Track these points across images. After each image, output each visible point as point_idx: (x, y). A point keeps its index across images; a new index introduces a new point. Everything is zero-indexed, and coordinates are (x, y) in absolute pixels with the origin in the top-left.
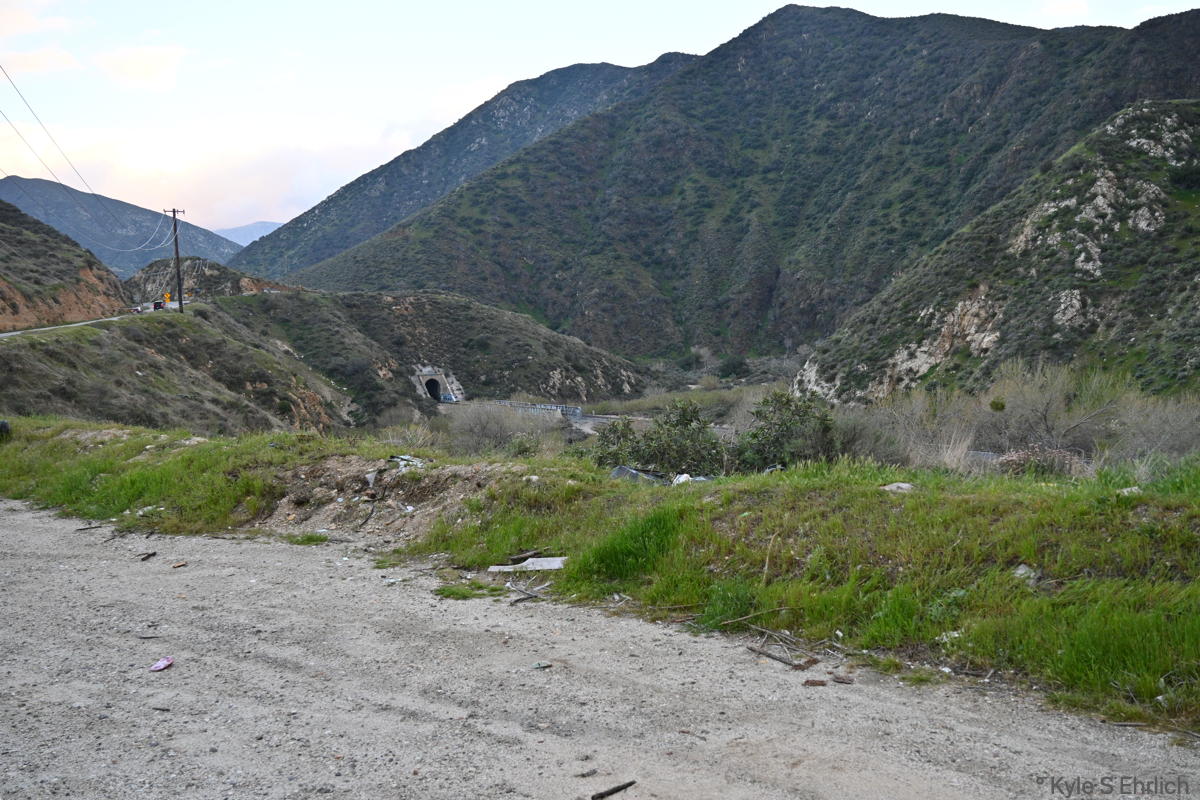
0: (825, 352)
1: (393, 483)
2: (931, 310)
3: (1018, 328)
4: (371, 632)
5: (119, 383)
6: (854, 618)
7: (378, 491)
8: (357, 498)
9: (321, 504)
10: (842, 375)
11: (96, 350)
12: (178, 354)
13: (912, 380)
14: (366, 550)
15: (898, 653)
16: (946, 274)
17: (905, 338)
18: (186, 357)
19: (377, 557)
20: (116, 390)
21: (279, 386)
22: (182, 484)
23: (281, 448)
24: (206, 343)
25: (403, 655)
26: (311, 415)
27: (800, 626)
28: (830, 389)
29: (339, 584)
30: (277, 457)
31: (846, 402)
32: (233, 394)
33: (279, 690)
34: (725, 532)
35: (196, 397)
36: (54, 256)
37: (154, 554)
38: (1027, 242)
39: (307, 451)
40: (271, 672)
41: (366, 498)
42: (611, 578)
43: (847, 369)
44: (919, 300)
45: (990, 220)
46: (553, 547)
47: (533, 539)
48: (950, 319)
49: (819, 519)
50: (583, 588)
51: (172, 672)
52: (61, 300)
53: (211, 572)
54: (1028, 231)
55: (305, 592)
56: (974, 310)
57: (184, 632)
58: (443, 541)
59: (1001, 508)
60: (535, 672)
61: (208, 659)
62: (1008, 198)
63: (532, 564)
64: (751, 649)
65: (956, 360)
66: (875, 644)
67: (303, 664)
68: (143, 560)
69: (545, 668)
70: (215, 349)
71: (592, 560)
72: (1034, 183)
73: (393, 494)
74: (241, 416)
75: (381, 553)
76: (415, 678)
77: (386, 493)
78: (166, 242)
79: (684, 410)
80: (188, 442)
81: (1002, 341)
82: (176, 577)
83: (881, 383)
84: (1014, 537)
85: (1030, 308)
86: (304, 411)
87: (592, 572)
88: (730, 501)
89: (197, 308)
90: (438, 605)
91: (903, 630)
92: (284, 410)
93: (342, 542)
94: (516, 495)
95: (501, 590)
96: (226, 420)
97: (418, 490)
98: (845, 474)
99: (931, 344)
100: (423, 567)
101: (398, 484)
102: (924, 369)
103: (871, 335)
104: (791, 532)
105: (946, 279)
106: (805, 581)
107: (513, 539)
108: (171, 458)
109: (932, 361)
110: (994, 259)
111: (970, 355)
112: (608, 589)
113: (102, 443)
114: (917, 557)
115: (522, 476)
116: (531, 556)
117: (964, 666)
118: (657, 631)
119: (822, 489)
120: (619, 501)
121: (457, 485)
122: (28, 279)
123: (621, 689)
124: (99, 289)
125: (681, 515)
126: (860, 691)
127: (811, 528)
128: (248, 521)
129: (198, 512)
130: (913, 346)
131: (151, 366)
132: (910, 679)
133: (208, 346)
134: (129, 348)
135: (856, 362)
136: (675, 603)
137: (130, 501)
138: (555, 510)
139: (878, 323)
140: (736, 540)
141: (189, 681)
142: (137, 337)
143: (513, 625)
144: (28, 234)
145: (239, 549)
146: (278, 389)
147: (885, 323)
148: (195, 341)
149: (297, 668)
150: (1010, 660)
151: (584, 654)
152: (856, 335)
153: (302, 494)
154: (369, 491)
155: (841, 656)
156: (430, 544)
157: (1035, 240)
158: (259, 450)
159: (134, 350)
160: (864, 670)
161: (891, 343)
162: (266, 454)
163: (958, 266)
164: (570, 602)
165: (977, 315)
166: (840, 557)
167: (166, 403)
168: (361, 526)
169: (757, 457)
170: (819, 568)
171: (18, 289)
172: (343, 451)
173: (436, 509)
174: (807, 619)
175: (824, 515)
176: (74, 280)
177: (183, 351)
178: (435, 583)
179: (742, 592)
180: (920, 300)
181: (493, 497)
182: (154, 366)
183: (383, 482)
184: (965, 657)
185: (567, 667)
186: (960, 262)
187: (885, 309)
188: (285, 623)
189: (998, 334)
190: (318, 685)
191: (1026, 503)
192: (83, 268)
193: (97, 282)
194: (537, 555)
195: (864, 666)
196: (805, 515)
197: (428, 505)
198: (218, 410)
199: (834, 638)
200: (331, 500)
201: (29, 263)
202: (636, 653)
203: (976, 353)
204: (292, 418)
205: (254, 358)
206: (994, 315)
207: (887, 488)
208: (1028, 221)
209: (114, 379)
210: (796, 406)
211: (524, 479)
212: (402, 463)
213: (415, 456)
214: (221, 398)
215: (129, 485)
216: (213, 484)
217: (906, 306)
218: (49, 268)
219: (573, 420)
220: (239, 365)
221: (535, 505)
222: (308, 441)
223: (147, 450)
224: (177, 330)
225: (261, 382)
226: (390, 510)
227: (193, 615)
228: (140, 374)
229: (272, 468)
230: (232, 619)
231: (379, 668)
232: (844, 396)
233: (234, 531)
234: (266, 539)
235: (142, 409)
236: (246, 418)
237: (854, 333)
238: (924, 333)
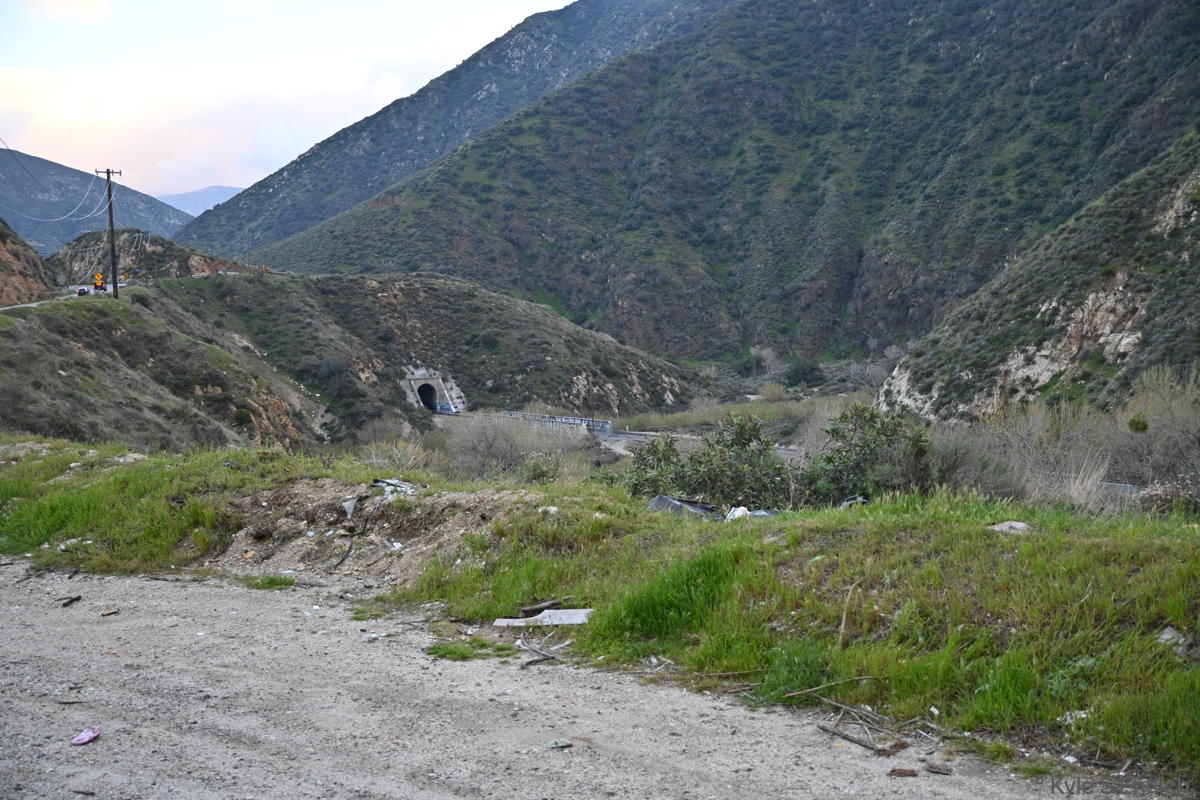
0: (919, 355)
1: (377, 513)
2: (1054, 304)
3: (1165, 327)
4: (346, 699)
5: (37, 385)
6: (953, 692)
7: (357, 523)
8: (331, 532)
9: (287, 538)
10: (939, 384)
11: (10, 344)
12: (112, 350)
13: (1029, 392)
14: (341, 597)
15: (1008, 736)
16: (1074, 258)
17: (1021, 338)
18: (121, 353)
19: (356, 606)
20: (33, 394)
21: (236, 391)
22: (115, 511)
23: (239, 468)
24: (146, 336)
25: (386, 729)
26: (275, 427)
27: (885, 700)
28: (925, 402)
29: (308, 638)
30: (233, 479)
31: (945, 418)
32: (179, 400)
33: (232, 771)
34: (792, 580)
35: (133, 403)
37: (78, 599)
38: (1177, 218)
39: (270, 472)
40: (221, 748)
41: (343, 532)
42: (648, 636)
43: (946, 377)
44: (1039, 291)
45: (1131, 191)
46: (575, 596)
47: (549, 586)
48: (1078, 315)
49: (910, 565)
50: (612, 649)
51: (98, 746)
53: (149, 621)
54: (1179, 204)
55: (265, 648)
56: (1110, 304)
57: (114, 697)
58: (438, 587)
59: (1142, 555)
60: (551, 753)
61: (144, 732)
62: (1155, 163)
63: (548, 617)
64: (824, 729)
65: (1086, 368)
66: (979, 725)
67: (262, 738)
68: (65, 605)
69: (563, 747)
70: (157, 344)
71: (624, 613)
72: (1188, 144)
73: (377, 528)
74: (188, 428)
75: (360, 601)
76: (401, 759)
77: (368, 526)
78: (98, 211)
79: (741, 427)
80: (122, 460)
81: (1144, 343)
82: (105, 627)
83: (990, 395)
84: (1158, 592)
85: (1181, 302)
86: (266, 422)
87: (623, 629)
88: (798, 542)
89: (136, 292)
90: (431, 667)
91: (1016, 707)
92: (242, 421)
93: (312, 586)
94: (529, 531)
95: (509, 649)
96: (169, 433)
97: (407, 523)
98: (943, 510)
99: (1054, 347)
100: (413, 619)
101: (383, 514)
102: (1045, 378)
103: (977, 334)
104: (876, 582)
105: (1074, 264)
106: (891, 643)
107: (526, 586)
108: (101, 479)
109: (1056, 368)
110: (1135, 239)
111: (1103, 361)
112: (644, 650)
113: (16, 459)
114: (1034, 615)
115: (537, 506)
116: (548, 608)
117: (1092, 755)
118: (704, 703)
119: (914, 528)
120: (657, 540)
121: (456, 517)
123: (659, 776)
124: (15, 268)
125: (736, 558)
126: (959, 784)
127: (900, 577)
128: (195, 559)
129: (134, 547)
130: (1031, 349)
131: (77, 364)
132: (1024, 771)
133: (149, 340)
134: (50, 342)
135: (958, 368)
136: (728, 669)
137: (49, 533)
138: (578, 551)
139: (987, 319)
140: (805, 591)
141: (119, 757)
142: (61, 328)
143: (524, 694)
145: (184, 593)
146: (234, 394)
147: (995, 320)
148: (132, 334)
149: (255, 743)
150: (1152, 749)
151: (613, 731)
152: (958, 334)
153: (263, 525)
154: (346, 524)
155: (936, 739)
156: (422, 591)
157: (1187, 216)
158: (211, 470)
159: (57, 344)
160: (966, 757)
161: (1002, 345)
162: (218, 476)
163: (1088, 249)
164: (595, 666)
165: (1113, 311)
166: (936, 614)
167: (96, 410)
168: (335, 567)
169: (833, 486)
170: (910, 628)
172: (315, 473)
173: (429, 547)
174: (894, 692)
175: (916, 561)
177: (117, 346)
178: (428, 640)
179: (811, 657)
180: (1041, 290)
181: (501, 533)
182: (82, 365)
183: (364, 513)
184: (1094, 743)
185: (591, 748)
186: (1092, 244)
187: (996, 302)
188: (240, 687)
189: (1139, 334)
190: (281, 766)
191: (1174, 549)
193: (11, 258)
194: (556, 606)
195: (965, 752)
196: (893, 560)
197: (419, 542)
198: (160, 419)
199: (927, 717)
200: (300, 534)
202: (678, 731)
203: (1111, 359)
204: (251, 430)
205: (206, 355)
206: (1135, 310)
207: (996, 528)
208: (1179, 193)
209: (31, 379)
210: (883, 423)
211: (540, 510)
212: (389, 489)
213: (405, 480)
214: (163, 404)
215: (49, 512)
216: (153, 511)
217: (1022, 298)
219: (601, 437)
220: (187, 363)
221: (553, 543)
222: (272, 460)
223: (71, 469)
224: (110, 319)
225: (213, 386)
226: (371, 547)
227: (126, 675)
228: (64, 374)
229: (227, 493)
230: (174, 681)
231: (356, 744)
232: (943, 411)
233: (178, 571)
234: (217, 581)
235: (65, 417)
236: (194, 429)
237: (956, 331)
238: (1046, 332)
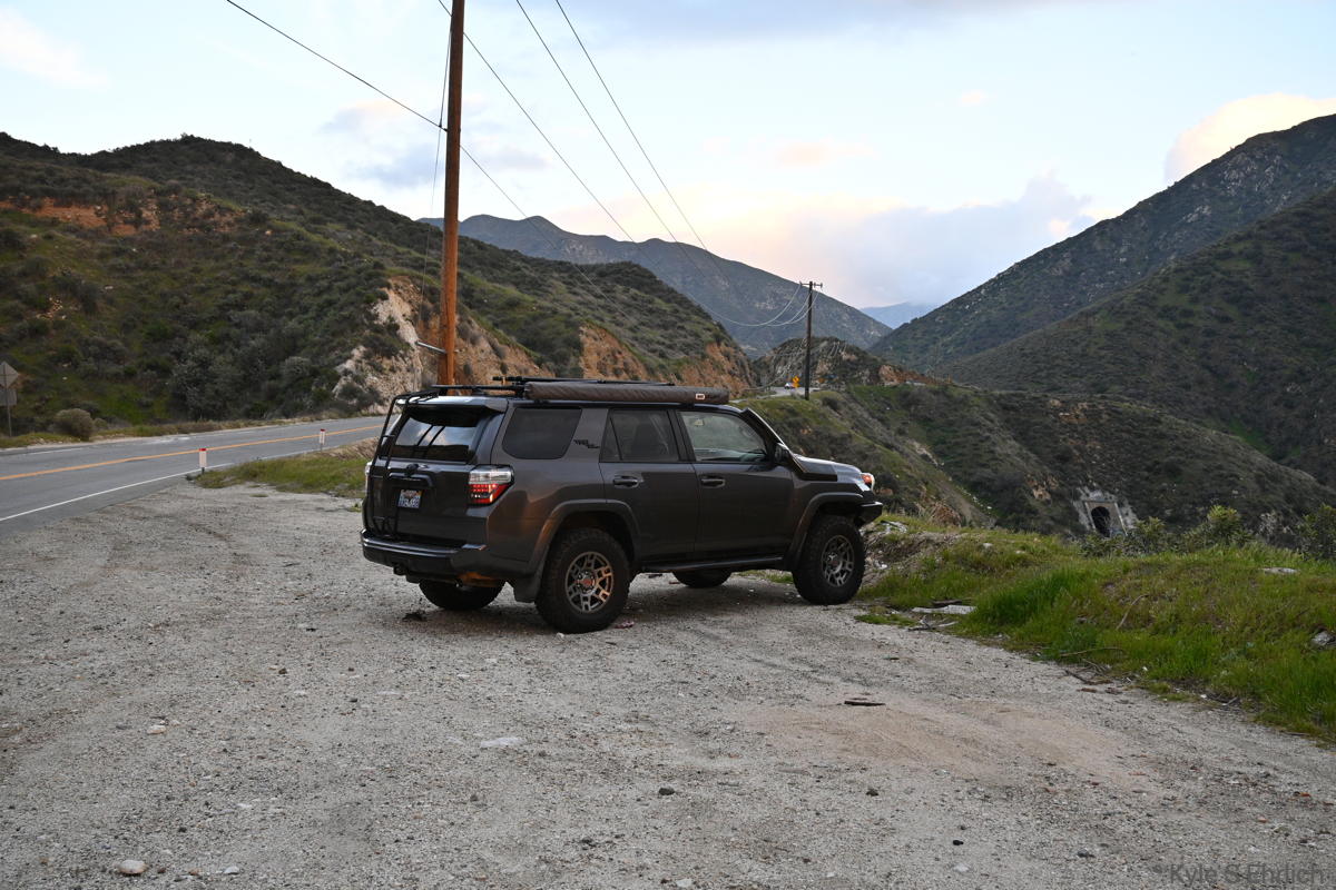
15: (1173, 682)
21: (906, 494)
24: (829, 436)
25: (797, 643)
33: (695, 645)
36: (682, 328)
50: (975, 627)
52: (684, 377)
60: (883, 660)
63: (951, 609)
64: (1068, 673)
66: (1164, 676)
69: (893, 659)
70: (838, 444)
76: (794, 652)
77: (868, 552)
87: (988, 616)
89: (827, 396)
90: (852, 624)
94: (964, 557)
97: (894, 551)
100: (864, 604)
104: (1159, 595)
107: (943, 589)
112: (996, 630)
114: (1241, 619)
115: (977, 542)
116: (953, 603)
121: (927, 549)
122: (654, 351)
123: (936, 675)
124: (725, 367)
125: (1083, 577)
126: (1119, 698)
127: (1177, 594)
132: (1168, 698)
133: (832, 440)
136: (1035, 640)
143: (897, 640)
144: (659, 303)
148: (817, 433)
150: (1253, 692)
151: (932, 658)
155: (1131, 682)
160: (1141, 690)
164: (959, 635)
170: (1162, 623)
171: (642, 361)
173: (902, 567)
174: (1127, 657)
176: (699, 356)
177: (803, 443)
178: (863, 614)
181: (947, 558)
184: (1224, 688)
185: (910, 661)
192: (711, 343)
193: (723, 359)
194: (958, 603)
197: (898, 564)
199: (1138, 672)
201: (656, 335)
202: (973, 662)
205: (881, 459)
211: (977, 545)
212: (889, 527)
218: (676, 341)
221: (975, 565)
224: (799, 419)
225: (885, 487)
231: (773, 646)
